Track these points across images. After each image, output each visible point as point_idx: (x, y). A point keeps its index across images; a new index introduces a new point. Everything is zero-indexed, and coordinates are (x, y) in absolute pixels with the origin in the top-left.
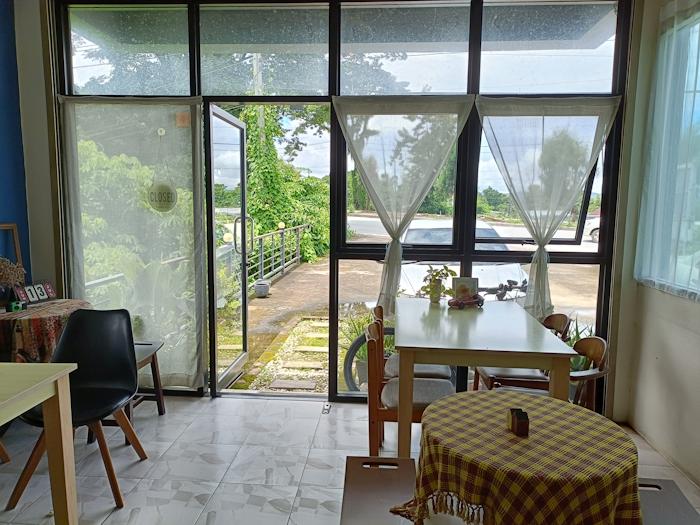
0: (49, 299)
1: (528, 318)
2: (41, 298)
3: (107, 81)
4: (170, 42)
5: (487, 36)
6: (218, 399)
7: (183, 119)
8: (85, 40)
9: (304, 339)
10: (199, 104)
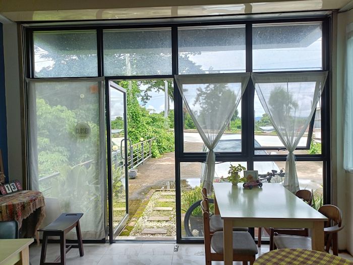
0: (18, 191)
1: (286, 192)
2: (14, 190)
3: (51, 68)
4: (87, 49)
5: (255, 42)
6: (113, 244)
7: (94, 89)
8: (40, 49)
9: (158, 203)
10: (102, 81)
